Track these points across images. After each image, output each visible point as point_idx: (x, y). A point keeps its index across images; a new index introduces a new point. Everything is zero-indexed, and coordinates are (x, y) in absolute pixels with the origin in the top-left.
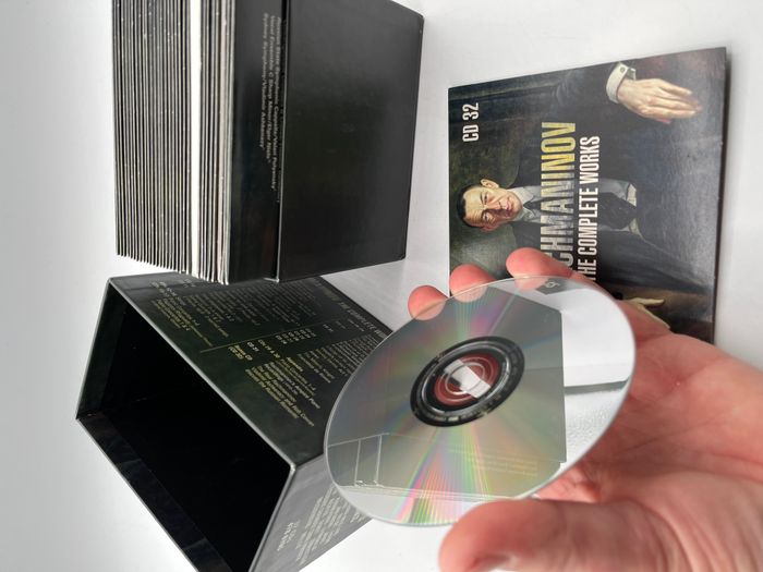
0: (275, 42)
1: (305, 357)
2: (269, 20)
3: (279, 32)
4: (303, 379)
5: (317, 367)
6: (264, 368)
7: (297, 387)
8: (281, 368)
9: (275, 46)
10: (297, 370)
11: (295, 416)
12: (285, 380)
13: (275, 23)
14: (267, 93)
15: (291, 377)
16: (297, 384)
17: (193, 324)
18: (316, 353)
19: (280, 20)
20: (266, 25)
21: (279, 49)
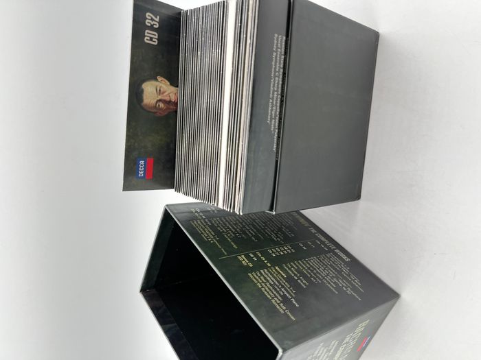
0: (281, 53)
1: (288, 267)
2: (278, 38)
3: (283, 46)
4: (287, 284)
5: (295, 275)
6: (261, 273)
7: (283, 289)
8: (271, 274)
9: (281, 55)
10: (282, 276)
11: (282, 312)
12: (275, 283)
13: (282, 40)
14: (274, 86)
15: (278, 282)
16: (283, 287)
17: (215, 238)
18: (295, 265)
19: (284, 38)
20: (276, 42)
21: (283, 57)
